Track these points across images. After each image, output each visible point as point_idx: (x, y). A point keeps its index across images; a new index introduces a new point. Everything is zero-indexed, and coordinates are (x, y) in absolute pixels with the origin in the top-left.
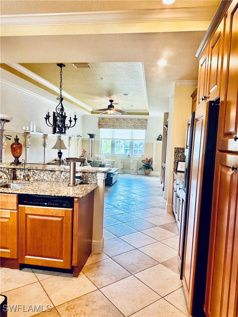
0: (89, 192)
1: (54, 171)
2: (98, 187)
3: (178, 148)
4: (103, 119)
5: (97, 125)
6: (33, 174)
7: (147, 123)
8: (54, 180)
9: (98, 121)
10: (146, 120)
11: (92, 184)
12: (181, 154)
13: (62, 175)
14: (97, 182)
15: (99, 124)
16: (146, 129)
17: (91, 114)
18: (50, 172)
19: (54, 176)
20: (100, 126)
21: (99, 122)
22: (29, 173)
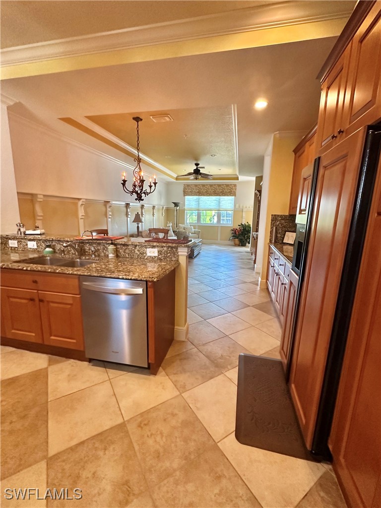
0: (167, 273)
1: (128, 245)
2: (179, 264)
3: (275, 215)
4: (188, 185)
5: (183, 193)
6: (104, 249)
7: (236, 189)
8: (127, 256)
9: (183, 188)
10: (235, 185)
11: (172, 260)
12: (278, 222)
13: (136, 250)
14: (178, 259)
15: (184, 192)
16: (235, 196)
17: (175, 181)
18: (122, 246)
19: (127, 251)
20: (186, 193)
21: (185, 189)
22: (99, 248)
